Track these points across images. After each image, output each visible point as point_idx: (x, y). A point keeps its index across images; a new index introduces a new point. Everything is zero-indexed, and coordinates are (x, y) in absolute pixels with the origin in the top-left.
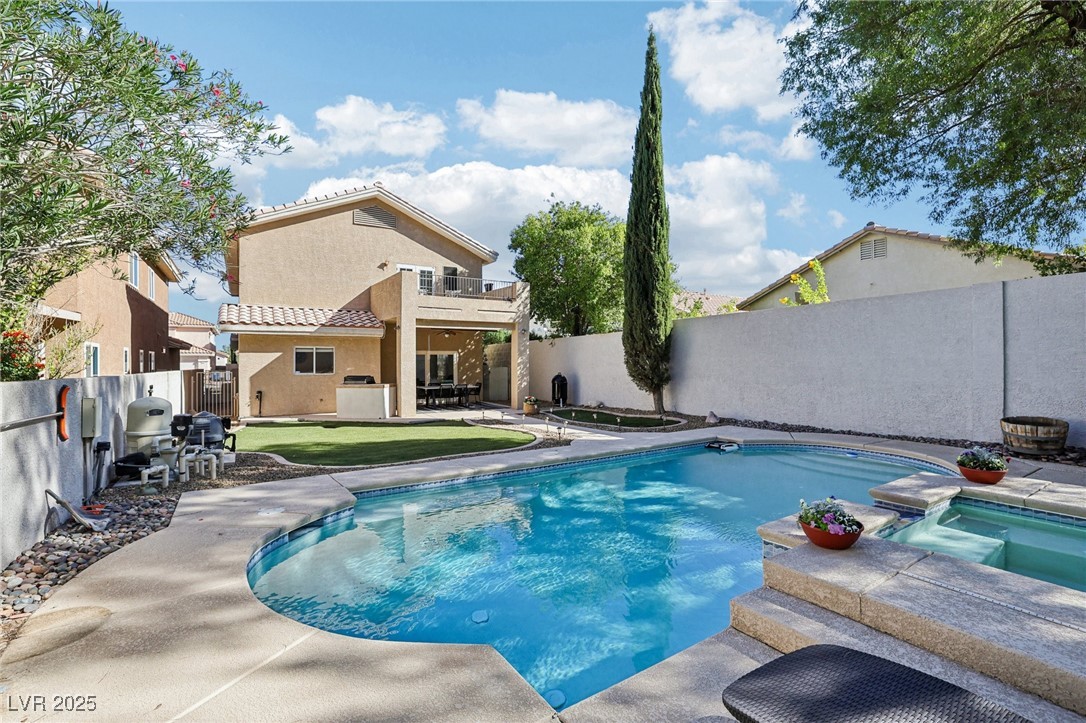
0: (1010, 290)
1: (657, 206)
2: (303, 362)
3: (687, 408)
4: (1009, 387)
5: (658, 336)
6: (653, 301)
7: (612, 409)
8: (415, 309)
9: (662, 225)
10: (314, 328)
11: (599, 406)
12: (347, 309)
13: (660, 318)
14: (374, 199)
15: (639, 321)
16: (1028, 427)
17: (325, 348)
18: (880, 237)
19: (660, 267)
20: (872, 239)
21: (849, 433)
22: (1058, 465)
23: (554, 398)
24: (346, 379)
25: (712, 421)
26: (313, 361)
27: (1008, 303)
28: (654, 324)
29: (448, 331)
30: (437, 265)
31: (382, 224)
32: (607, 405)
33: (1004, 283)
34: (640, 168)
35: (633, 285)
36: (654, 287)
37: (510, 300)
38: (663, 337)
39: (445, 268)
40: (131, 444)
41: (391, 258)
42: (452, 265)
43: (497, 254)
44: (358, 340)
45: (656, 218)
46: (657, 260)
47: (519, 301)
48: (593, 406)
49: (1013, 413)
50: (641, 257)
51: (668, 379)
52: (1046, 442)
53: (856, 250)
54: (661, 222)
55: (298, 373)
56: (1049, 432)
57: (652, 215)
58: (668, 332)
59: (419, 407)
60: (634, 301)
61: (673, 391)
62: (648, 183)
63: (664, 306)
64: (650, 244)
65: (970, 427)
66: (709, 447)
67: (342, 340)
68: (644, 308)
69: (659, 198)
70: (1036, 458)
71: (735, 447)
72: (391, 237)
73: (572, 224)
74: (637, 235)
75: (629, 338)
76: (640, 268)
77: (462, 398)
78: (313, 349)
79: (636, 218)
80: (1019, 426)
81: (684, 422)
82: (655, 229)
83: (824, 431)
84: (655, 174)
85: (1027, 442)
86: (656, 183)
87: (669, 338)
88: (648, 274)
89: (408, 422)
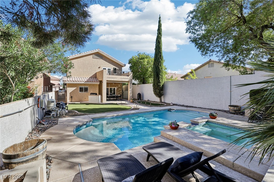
0: (232, 78)
1: (160, 56)
2: (81, 90)
3: (167, 101)
4: (231, 98)
5: (160, 85)
6: (159, 77)
7: (151, 101)
8: (106, 78)
9: (161, 60)
10: (84, 82)
11: (148, 101)
12: (91, 77)
13: (161, 81)
14: (97, 52)
15: (156, 82)
16: (233, 107)
17: (86, 87)
18: (213, 62)
19: (161, 70)
20: (211, 63)
21: (200, 108)
22: (238, 115)
23: (138, 98)
24: (91, 94)
25: (171, 104)
26: (83, 89)
27: (231, 81)
28: (159, 82)
29: (114, 83)
30: (112, 67)
31: (99, 58)
32: (150, 100)
33: (230, 76)
34: (157, 47)
35: (155, 74)
36: (159, 74)
37: (128, 76)
38: (161, 85)
39: (114, 68)
40: (48, 108)
41: (101, 66)
42: (115, 67)
43: (126, 65)
44: (93, 85)
45: (160, 58)
46: (160, 68)
47: (130, 76)
49: (232, 104)
50: (157, 67)
51: (163, 95)
52: (236, 110)
53: (207, 65)
54: (161, 59)
55: (80, 92)
56: (237, 109)
57: (159, 58)
58: (163, 84)
59: (107, 100)
60: (155, 77)
61: (164, 97)
62: (158, 50)
63: (162, 78)
64: (159, 64)
65: (224, 107)
67: (90, 85)
68: (157, 79)
69: (161, 54)
70: (234, 114)
71: (174, 110)
72: (101, 61)
73: (143, 59)
74: (156, 62)
75: (154, 85)
76: (156, 70)
77: (117, 98)
78: (83, 87)
79: (156, 58)
80: (231, 107)
81: (166, 104)
82: (160, 61)
83: (195, 107)
84: (160, 48)
85: (233, 110)
86: (160, 51)
87: (163, 86)
88: (158, 71)
89: (104, 104)
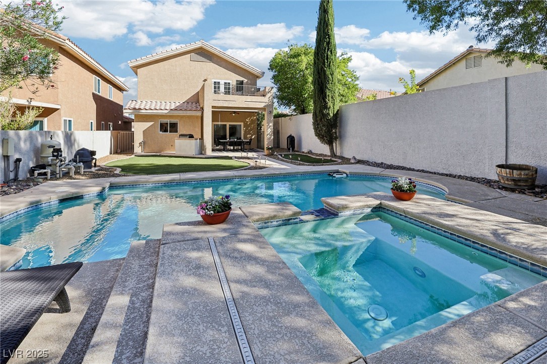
0: (510, 83)
1: (328, 43)
4: (509, 145)
5: (329, 114)
6: (326, 95)
7: (316, 155)
9: (331, 53)
10: (166, 111)
11: (309, 153)
12: (187, 102)
13: (330, 104)
14: (201, 48)
15: (319, 106)
16: (508, 170)
17: (173, 121)
18: (478, 54)
19: (330, 76)
20: (472, 56)
21: (423, 171)
23: (288, 147)
24: (180, 135)
25: (352, 161)
27: (509, 91)
28: (326, 107)
29: (234, 112)
30: (233, 79)
31: (206, 60)
32: (313, 151)
33: (506, 78)
34: (321, 22)
35: (316, 87)
36: (326, 87)
37: (264, 96)
38: (332, 115)
39: (237, 81)
41: (209, 77)
42: (241, 79)
43: (264, 73)
44: (189, 117)
45: (328, 49)
46: (328, 73)
47: (269, 95)
48: (305, 152)
49: (512, 161)
50: (320, 71)
51: (336, 138)
52: (519, 181)
53: (463, 63)
54: (331, 51)
55: (161, 132)
56: (521, 174)
57: (325, 48)
58: (335, 112)
59: (213, 150)
60: (316, 95)
61: (341, 144)
62: (324, 31)
63: (332, 98)
64: (324, 64)
66: (329, 175)
67: (182, 117)
68: (321, 99)
69: (329, 39)
70: (513, 190)
71: (345, 175)
72: (210, 66)
73: (297, 55)
74: (318, 59)
75: (313, 115)
76: (320, 77)
77: (240, 146)
78: (168, 121)
79: (318, 50)
80: (503, 170)
82: (327, 56)
84: (327, 26)
85: (508, 180)
86: (328, 31)
87: (337, 115)
88: (323, 80)
